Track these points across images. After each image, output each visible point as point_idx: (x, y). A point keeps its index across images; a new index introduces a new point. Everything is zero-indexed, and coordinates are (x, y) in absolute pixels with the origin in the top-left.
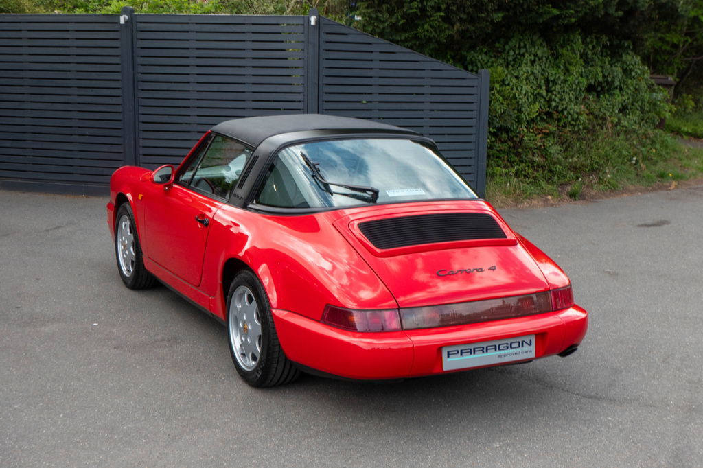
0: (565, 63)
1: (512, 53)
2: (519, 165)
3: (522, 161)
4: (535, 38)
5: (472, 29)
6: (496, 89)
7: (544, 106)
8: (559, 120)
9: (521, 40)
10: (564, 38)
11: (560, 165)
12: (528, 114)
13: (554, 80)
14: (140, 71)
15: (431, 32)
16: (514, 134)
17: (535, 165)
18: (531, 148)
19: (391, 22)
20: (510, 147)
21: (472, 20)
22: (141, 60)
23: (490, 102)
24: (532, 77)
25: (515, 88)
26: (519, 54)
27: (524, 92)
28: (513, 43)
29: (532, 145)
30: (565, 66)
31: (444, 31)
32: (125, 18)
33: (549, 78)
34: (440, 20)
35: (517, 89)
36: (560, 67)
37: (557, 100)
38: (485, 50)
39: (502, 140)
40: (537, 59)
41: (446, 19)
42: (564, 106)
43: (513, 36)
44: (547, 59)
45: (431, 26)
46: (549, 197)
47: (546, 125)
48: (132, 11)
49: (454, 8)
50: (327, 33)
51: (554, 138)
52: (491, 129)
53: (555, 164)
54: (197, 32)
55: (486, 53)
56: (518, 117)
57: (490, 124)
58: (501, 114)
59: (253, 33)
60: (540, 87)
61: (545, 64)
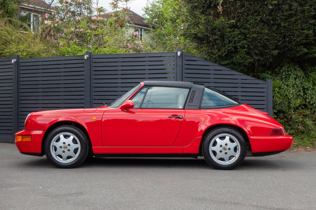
0: (313, 80)
1: (284, 74)
2: (291, 131)
3: (292, 129)
4: (296, 67)
5: (262, 59)
6: (276, 91)
7: (303, 101)
8: (311, 109)
9: (289, 67)
10: (311, 68)
11: (313, 131)
12: (294, 104)
13: (307, 88)
14: (94, 82)
15: (240, 60)
16: (287, 115)
17: (299, 131)
18: (297, 122)
19: (219, 54)
20: (285, 121)
21: (262, 55)
22: (94, 77)
23: (273, 97)
24: (295, 86)
25: (286, 91)
26: (288, 74)
27: (291, 93)
28: (284, 68)
29: (297, 120)
30: (313, 82)
31: (247, 59)
32: (87, 56)
33: (305, 87)
34: (245, 53)
35: (287, 91)
36: (310, 82)
37: (309, 98)
38: (270, 73)
39: (281, 117)
40: (297, 77)
41: (248, 53)
42: (314, 102)
43: (284, 65)
44: (303, 78)
45: (240, 57)
46: (308, 147)
47: (304, 111)
48: (91, 53)
49: (252, 47)
50: (186, 60)
51: (309, 118)
52: (274, 111)
53: (310, 130)
54: (122, 62)
55: (270, 74)
56: (288, 106)
57: (274, 108)
58: (280, 103)
59: (149, 61)
60: (300, 91)
61: (302, 80)
